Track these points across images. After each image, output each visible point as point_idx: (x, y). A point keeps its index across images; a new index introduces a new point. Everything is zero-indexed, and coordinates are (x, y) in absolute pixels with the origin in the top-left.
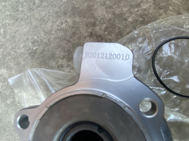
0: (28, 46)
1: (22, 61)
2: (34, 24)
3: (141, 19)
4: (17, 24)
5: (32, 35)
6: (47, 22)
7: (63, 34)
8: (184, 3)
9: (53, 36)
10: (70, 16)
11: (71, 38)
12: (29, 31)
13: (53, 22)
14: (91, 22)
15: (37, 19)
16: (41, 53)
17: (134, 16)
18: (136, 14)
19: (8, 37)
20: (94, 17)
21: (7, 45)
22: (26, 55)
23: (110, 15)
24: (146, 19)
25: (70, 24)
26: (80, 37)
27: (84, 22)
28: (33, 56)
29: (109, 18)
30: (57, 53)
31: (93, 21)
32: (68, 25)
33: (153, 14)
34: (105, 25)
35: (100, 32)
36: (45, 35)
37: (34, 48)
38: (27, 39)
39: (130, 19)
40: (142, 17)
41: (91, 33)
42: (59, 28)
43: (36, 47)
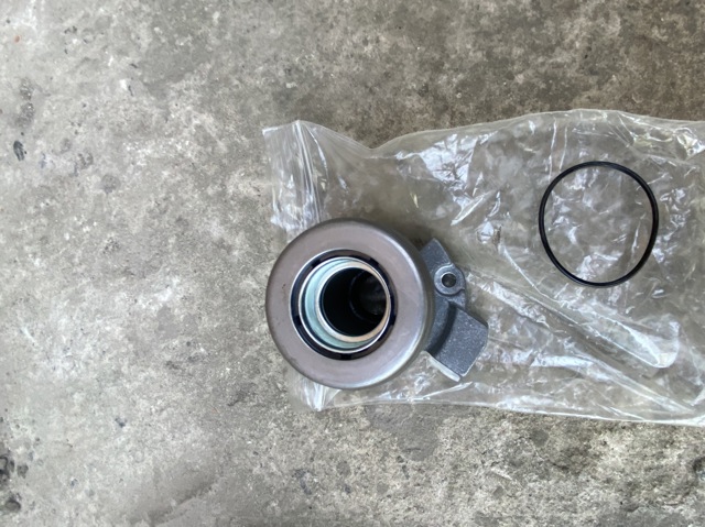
0: (274, 75)
1: (254, 108)
2: (298, 21)
3: (543, 86)
4: (257, 9)
5: (288, 49)
6: (332, 27)
7: (361, 69)
8: (646, 76)
9: (337, 69)
10: (389, 29)
11: (379, 85)
12: (283, 37)
13: (345, 31)
14: (433, 59)
15: (309, 12)
16: (302, 100)
17: (530, 72)
18: (537, 72)
19: (228, 37)
20: (443, 50)
21: (224, 58)
22: (267, 97)
23: (479, 54)
24: (554, 88)
25: (385, 48)
26: (399, 89)
27: (417, 54)
28: (282, 102)
29: (476, 61)
30: (338, 112)
31: (437, 57)
32: (380, 50)
33: (573, 81)
34: (461, 76)
35: (447, 91)
36: (321, 60)
37: (289, 85)
38: (275, 56)
39: (520, 79)
40: (546, 82)
41: (426, 86)
42: (357, 51)
43: (293, 84)
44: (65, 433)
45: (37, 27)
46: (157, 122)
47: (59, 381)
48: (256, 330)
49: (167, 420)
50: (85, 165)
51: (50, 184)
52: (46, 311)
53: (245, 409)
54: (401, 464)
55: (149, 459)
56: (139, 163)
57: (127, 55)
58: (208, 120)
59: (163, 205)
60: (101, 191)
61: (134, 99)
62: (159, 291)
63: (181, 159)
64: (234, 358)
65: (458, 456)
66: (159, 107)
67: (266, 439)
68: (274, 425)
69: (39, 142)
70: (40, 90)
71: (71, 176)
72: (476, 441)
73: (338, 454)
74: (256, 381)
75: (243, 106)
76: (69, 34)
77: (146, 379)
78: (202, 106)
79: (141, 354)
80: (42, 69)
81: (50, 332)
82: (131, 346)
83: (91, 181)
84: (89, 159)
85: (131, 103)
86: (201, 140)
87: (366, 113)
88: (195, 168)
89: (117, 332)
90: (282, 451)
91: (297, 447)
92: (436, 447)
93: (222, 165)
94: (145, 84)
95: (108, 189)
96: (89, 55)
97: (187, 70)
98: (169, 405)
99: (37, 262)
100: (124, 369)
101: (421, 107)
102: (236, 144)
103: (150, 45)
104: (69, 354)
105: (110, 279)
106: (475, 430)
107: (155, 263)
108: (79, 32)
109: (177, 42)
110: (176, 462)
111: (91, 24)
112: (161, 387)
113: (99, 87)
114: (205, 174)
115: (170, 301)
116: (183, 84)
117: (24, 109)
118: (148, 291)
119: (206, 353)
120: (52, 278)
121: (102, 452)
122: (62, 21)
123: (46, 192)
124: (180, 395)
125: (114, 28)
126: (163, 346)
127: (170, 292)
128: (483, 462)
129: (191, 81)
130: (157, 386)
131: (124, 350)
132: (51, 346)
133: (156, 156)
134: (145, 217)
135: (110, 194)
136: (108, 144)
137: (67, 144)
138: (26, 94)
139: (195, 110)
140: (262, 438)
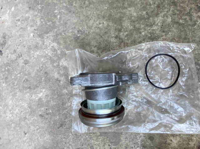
0: (74, 32)
1: (68, 41)
2: (81, 18)
3: (150, 35)
4: (70, 15)
5: (78, 25)
6: (91, 19)
7: (99, 31)
8: (179, 33)
9: (92, 31)
10: (106, 20)
11: (103, 35)
12: (77, 22)
13: (94, 21)
14: (119, 28)
15: (84, 16)
16: (82, 39)
17: (146, 32)
18: (148, 32)
19: (62, 22)
20: (122, 26)
21: (60, 28)
22: (72, 38)
23: (132, 27)
24: (153, 36)
25: (105, 25)
26: (109, 36)
27: (114, 27)
28: (76, 40)
29: (131, 29)
30: (92, 42)
31: (120, 28)
32: (104, 26)
33: (158, 34)
34: (127, 33)
35: (123, 37)
36: (87, 28)
37: (78, 35)
38: (75, 27)
39: (143, 33)
40: (151, 34)
41: (117, 36)
42: (98, 26)
43: (80, 35)
44: (9, 136)
45: (9, 19)
46: (41, 45)
47: (8, 120)
48: (67, 105)
49: (39, 132)
50: (19, 57)
51: (9, 62)
52: (5, 99)
53: (63, 129)
54: (110, 147)
55: (33, 144)
56: (35, 57)
57: (33, 27)
58: (55, 44)
59: (41, 69)
60: (24, 64)
61: (34, 39)
62: (39, 93)
63: (47, 56)
64: (59, 114)
65: (127, 145)
66: (41, 41)
67: (69, 139)
68: (71, 134)
69: (7, 51)
70: (8, 36)
71: (15, 60)
72: (133, 140)
73: (90, 144)
74: (66, 120)
75: (65, 41)
76: (17, 21)
77: (33, 120)
78: (54, 41)
79: (32, 112)
80: (9, 30)
81: (6, 105)
82: (30, 110)
83: (21, 62)
84: (21, 55)
85: (33, 40)
86: (53, 50)
87: (100, 43)
88: (51, 58)
89: (26, 105)
90: (73, 143)
91: (78, 141)
92: (120, 141)
93: (58, 57)
94: (38, 35)
95: (26, 64)
96: (23, 27)
97: (50, 31)
98: (40, 128)
99: (4, 85)
100: (27, 117)
101: (115, 41)
102: (63, 51)
103: (40, 24)
104: (11, 112)
105: (25, 90)
106: (132, 136)
107: (38, 85)
108: (20, 21)
109: (47, 24)
110: (41, 146)
111: (24, 19)
112: (38, 122)
113: (25, 35)
114: (54, 60)
115: (42, 96)
116: (49, 35)
117: (3, 41)
118: (36, 93)
119: (52, 112)
120: (8, 89)
121: (19, 142)
122: (15, 18)
123: (8, 64)
124: (43, 125)
125: (30, 20)
126: (39, 110)
127: (42, 94)
128: (135, 146)
129: (51, 34)
130: (36, 122)
131: (27, 111)
132: (6, 110)
133: (40, 54)
134: (36, 72)
135: (26, 65)
136: (26, 51)
137: (15, 51)
138: (4, 37)
139: (52, 42)
140: (67, 138)
